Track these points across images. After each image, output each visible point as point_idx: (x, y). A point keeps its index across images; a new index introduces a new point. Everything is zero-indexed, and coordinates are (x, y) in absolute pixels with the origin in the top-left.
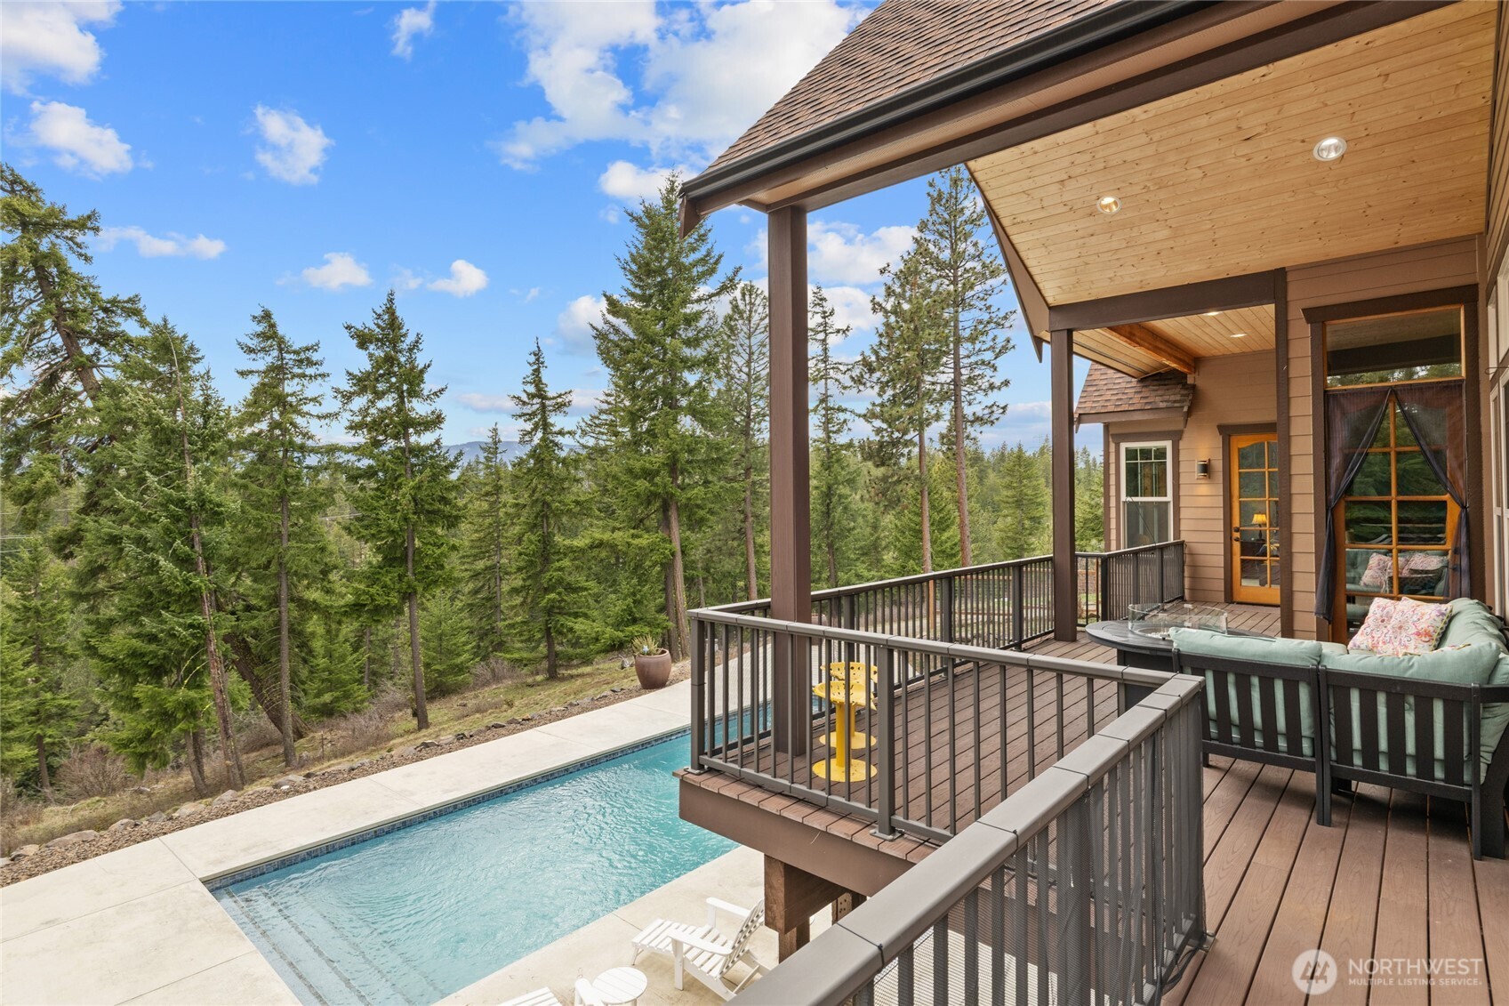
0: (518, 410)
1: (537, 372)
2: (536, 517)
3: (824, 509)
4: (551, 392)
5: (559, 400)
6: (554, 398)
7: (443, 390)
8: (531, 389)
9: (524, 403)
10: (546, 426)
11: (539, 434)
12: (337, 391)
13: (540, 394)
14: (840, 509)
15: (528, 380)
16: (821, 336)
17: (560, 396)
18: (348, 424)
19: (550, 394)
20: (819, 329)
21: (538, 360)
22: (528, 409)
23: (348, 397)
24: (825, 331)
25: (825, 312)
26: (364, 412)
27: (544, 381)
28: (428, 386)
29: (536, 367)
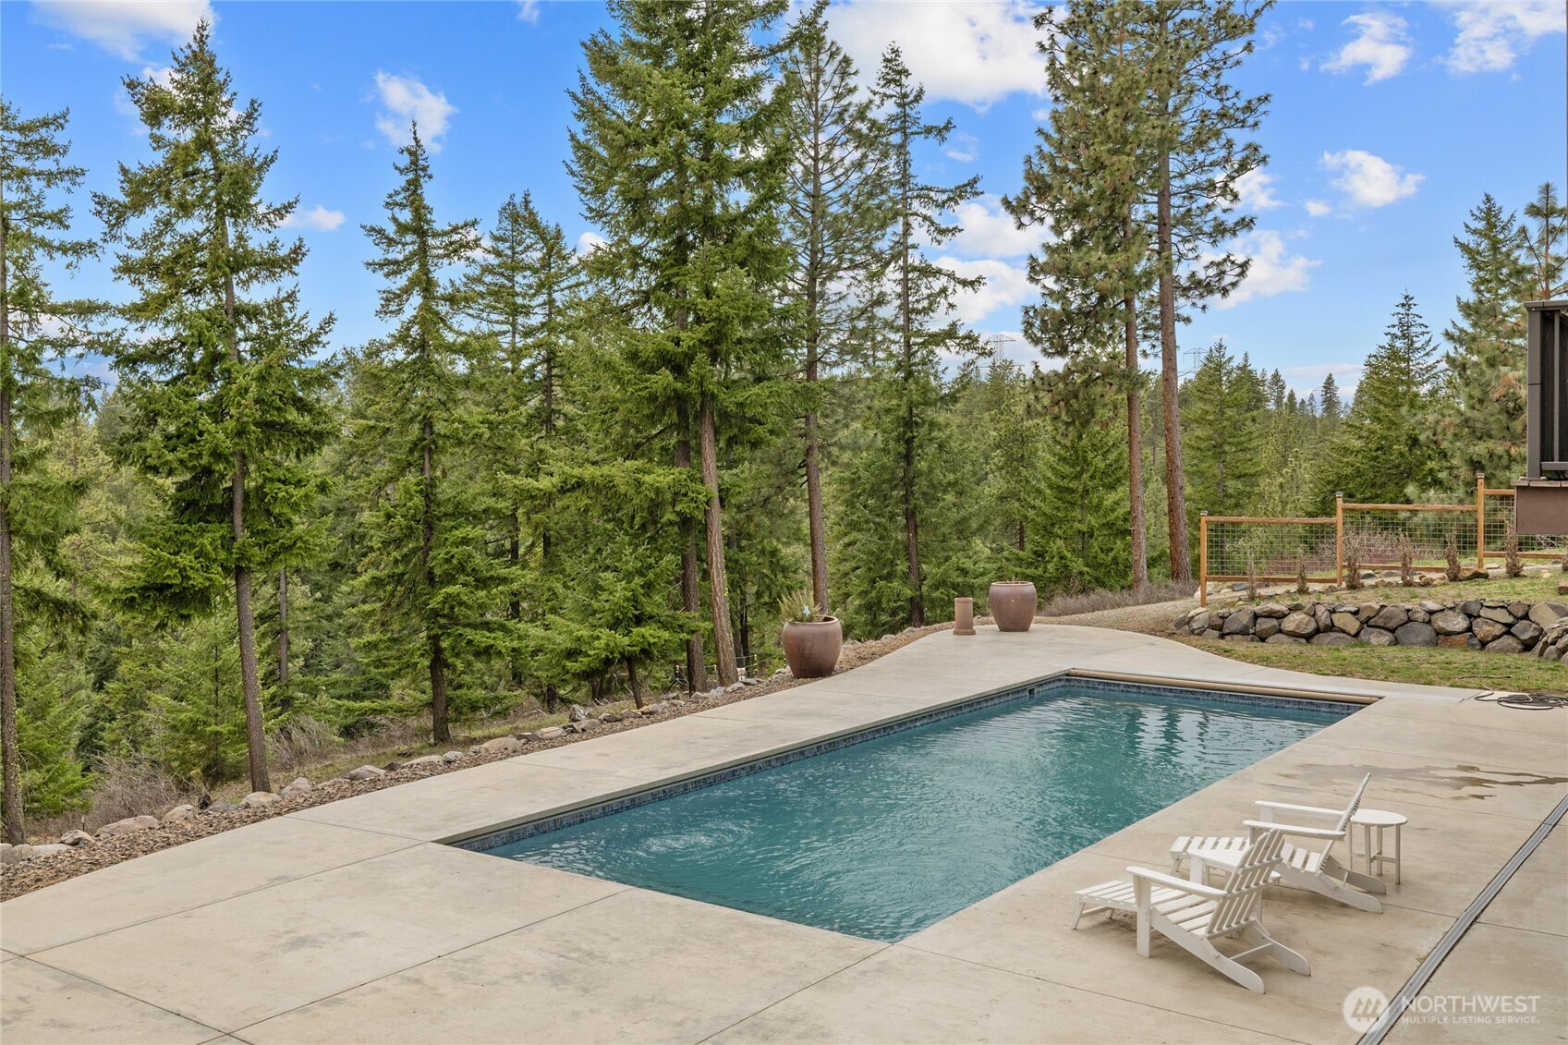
0: (378, 254)
1: (413, 186)
2: (411, 451)
3: (902, 449)
4: (440, 221)
5: (456, 237)
6: (445, 234)
7: (290, 205)
8: (406, 216)
9: (391, 242)
10: (425, 284)
11: (416, 300)
12: (101, 201)
13: (419, 229)
14: (932, 449)
15: (398, 199)
16: (896, 139)
17: (455, 230)
18: (118, 263)
19: (439, 225)
20: (893, 126)
21: (414, 163)
22: (397, 254)
23: (116, 215)
24: (903, 129)
25: (905, 96)
26: (152, 240)
27: (427, 202)
28: (265, 195)
29: (411, 176)
